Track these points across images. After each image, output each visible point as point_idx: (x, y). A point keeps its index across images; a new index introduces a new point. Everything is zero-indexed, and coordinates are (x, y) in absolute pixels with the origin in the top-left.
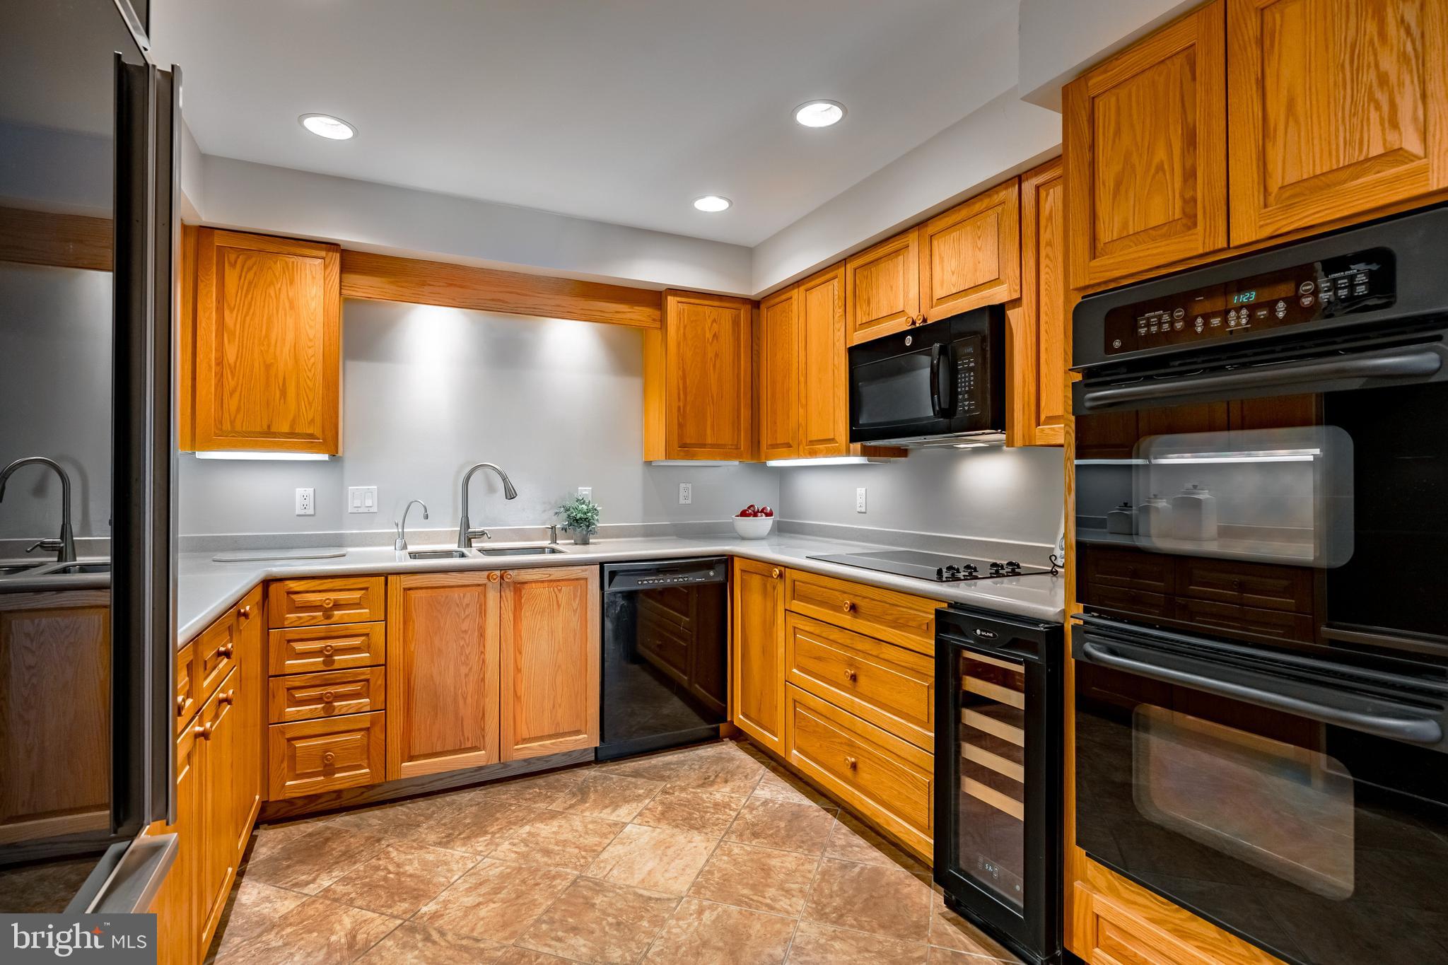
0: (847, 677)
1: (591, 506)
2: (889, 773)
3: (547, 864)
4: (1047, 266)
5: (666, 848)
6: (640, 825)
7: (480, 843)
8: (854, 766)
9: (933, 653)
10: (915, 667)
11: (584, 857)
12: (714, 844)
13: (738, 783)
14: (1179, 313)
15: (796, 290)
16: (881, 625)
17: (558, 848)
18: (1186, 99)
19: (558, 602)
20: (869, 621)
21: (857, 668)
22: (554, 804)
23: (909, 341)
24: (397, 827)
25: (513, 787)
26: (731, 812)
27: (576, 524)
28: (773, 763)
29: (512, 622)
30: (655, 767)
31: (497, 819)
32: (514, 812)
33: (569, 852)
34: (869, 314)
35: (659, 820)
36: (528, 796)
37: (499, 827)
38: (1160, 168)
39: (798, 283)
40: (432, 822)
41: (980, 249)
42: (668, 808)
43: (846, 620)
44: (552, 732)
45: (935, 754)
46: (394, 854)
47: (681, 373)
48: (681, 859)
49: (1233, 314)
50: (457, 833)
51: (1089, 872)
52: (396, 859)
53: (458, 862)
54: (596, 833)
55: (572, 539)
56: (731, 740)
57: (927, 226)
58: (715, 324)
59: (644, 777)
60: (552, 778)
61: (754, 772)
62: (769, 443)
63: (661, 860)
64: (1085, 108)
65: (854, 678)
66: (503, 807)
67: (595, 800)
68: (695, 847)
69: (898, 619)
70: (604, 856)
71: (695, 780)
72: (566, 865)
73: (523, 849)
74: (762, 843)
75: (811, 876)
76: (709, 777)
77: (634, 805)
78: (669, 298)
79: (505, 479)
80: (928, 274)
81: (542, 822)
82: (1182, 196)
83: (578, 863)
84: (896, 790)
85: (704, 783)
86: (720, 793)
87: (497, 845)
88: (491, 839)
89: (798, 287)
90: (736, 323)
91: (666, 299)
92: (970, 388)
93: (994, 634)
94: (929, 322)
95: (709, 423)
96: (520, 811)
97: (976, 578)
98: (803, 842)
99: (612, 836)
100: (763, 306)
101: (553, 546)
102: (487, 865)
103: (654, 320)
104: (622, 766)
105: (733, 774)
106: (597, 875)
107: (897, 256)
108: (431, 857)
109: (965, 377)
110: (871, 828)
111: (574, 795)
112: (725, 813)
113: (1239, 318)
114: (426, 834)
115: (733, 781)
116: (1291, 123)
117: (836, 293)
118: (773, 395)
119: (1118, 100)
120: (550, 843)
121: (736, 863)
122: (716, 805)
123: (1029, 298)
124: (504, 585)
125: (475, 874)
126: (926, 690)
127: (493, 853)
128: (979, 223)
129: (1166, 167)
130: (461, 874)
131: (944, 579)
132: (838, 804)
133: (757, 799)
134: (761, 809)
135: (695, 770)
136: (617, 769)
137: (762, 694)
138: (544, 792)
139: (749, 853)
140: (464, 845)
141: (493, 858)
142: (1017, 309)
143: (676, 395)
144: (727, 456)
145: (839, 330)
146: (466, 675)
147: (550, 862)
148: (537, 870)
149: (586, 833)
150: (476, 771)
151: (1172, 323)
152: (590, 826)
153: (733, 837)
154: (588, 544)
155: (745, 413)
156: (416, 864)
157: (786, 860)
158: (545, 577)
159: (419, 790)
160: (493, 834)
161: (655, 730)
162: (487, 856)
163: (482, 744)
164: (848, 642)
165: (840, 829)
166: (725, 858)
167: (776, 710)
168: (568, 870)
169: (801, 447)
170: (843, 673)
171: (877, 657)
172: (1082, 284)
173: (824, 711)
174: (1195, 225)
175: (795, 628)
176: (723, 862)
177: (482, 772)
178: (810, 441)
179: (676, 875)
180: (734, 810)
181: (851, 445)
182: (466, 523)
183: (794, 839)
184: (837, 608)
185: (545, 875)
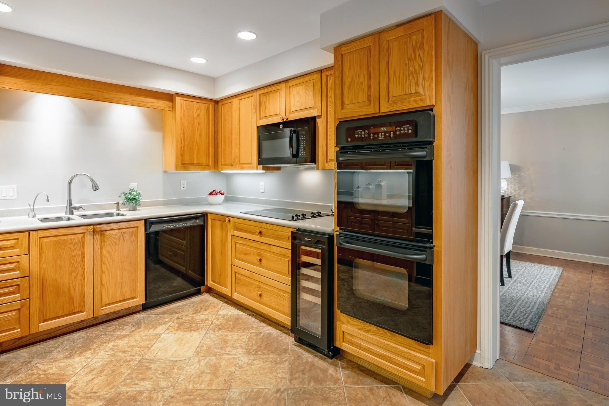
0: (258, 260)
1: (137, 192)
2: (274, 296)
3: (125, 356)
4: (330, 105)
5: (181, 340)
6: (168, 333)
7: (89, 354)
8: (260, 295)
9: (290, 248)
10: (284, 254)
11: (143, 351)
12: (203, 335)
13: (211, 310)
14: (366, 132)
15: (235, 99)
16: (270, 238)
17: (130, 349)
18: (369, 62)
19: (123, 238)
20: (267, 237)
21: (261, 256)
22: (124, 331)
23: (281, 126)
24: (39, 355)
25: (101, 327)
26: (209, 322)
27: (130, 201)
28: (226, 300)
29: (100, 250)
30: (172, 309)
31: (95, 342)
32: (103, 338)
33: (135, 350)
34: (266, 113)
35: (177, 330)
36: (110, 330)
37: (97, 346)
38: (362, 83)
39: (236, 96)
40: (59, 349)
41: (307, 95)
42: (180, 324)
43: (257, 238)
44: (121, 299)
45: (291, 286)
46: (41, 366)
47: (182, 132)
48: (189, 343)
49: (380, 134)
50: (74, 352)
51: (341, 317)
52: (43, 368)
53: (78, 364)
54: (147, 340)
55: (127, 208)
56: (206, 293)
57: (288, 82)
58: (198, 110)
59: (167, 314)
60: (121, 320)
61: (218, 305)
62: (223, 163)
63: (180, 345)
64: (340, 57)
65: (260, 260)
66: (97, 337)
67: (144, 327)
68: (194, 338)
69: (278, 236)
70: (152, 349)
71: (192, 312)
72: (135, 355)
73: (112, 352)
74: (223, 332)
75: (244, 340)
76: (198, 309)
77: (164, 326)
78: (177, 98)
79: (92, 181)
80: (289, 101)
81: (119, 340)
82: (368, 94)
83: (141, 353)
84: (277, 302)
85: (196, 312)
86: (204, 315)
87: (98, 353)
88: (94, 351)
89: (236, 98)
90: (208, 110)
91: (175, 98)
92: (304, 147)
93: (311, 239)
94: (289, 120)
95: (195, 154)
96: (107, 337)
97: (306, 219)
98: (240, 328)
99: (155, 340)
100: (220, 104)
101: (118, 212)
102: (94, 362)
103: (169, 107)
104: (156, 310)
105: (208, 307)
106: (150, 356)
107: (277, 92)
108: (62, 364)
109: (302, 143)
110: (267, 319)
111: (134, 326)
112: (206, 323)
113: (382, 135)
114: (57, 355)
115: (209, 310)
116: (395, 78)
117: (252, 102)
118: (225, 142)
119: (350, 57)
120: (125, 348)
121: (213, 341)
122: (202, 320)
123: (324, 115)
124: (96, 233)
125: (88, 367)
126: (288, 262)
127: (96, 357)
128: (307, 85)
129: (363, 83)
130: (80, 368)
131: (294, 220)
132: (253, 312)
133: (220, 315)
134: (222, 319)
135: (191, 307)
136: (154, 312)
137: (221, 271)
138: (118, 327)
139: (218, 336)
140: (80, 356)
141: (96, 359)
142: (320, 119)
143: (180, 141)
144: (204, 169)
145: (253, 118)
146: (75, 277)
147: (126, 355)
148: (120, 360)
149: (142, 341)
150: (80, 323)
151: (364, 134)
152: (144, 338)
153: (211, 331)
154: (136, 210)
155: (212, 150)
156: (55, 369)
157: (233, 336)
158: (117, 228)
159: (48, 336)
160: (95, 349)
161: (170, 293)
162: (93, 359)
163: (84, 309)
164: (258, 246)
165: (255, 321)
166: (208, 340)
167: (227, 277)
168: (136, 357)
169: (237, 166)
170: (256, 259)
171: (269, 251)
172: (339, 118)
173: (248, 276)
174: (371, 103)
175: (235, 242)
176: (207, 342)
177: (83, 323)
178: (241, 163)
179: (187, 350)
180: (210, 321)
181: (258, 166)
182: (71, 203)
183: (236, 328)
184: (253, 233)
185: (124, 361)
